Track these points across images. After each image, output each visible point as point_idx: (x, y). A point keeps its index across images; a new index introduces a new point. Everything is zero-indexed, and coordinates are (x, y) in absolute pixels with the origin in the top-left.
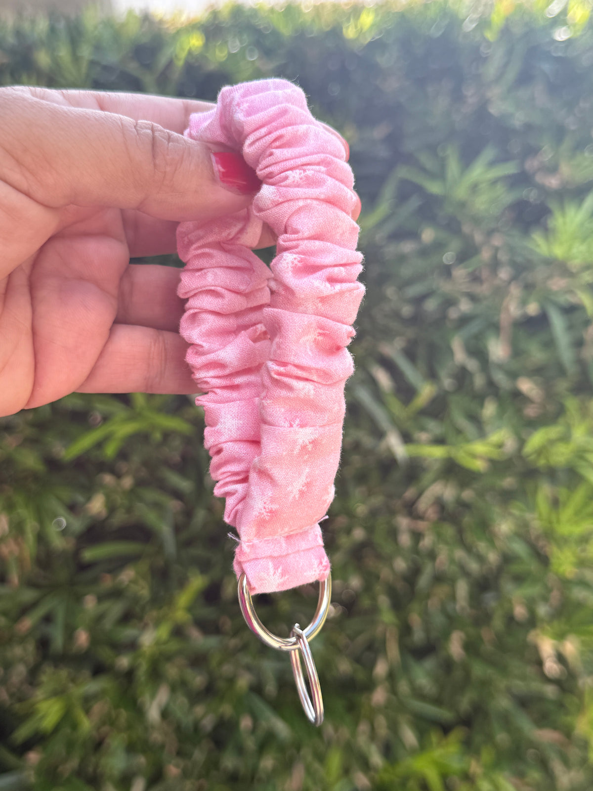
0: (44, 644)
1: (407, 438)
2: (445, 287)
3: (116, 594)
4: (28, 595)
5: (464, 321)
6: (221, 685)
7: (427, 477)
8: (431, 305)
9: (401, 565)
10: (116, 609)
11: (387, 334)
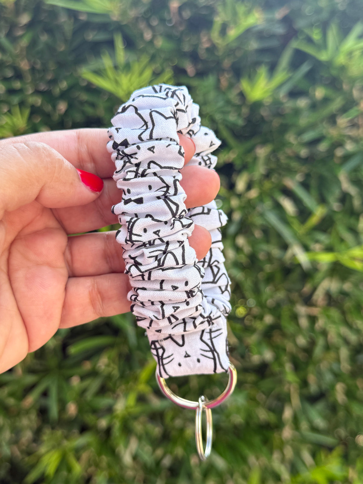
0: (43, 412)
1: (306, 249)
2: (333, 132)
3: (94, 373)
4: (30, 379)
5: (347, 158)
6: (174, 433)
7: (319, 276)
8: (323, 147)
9: (302, 341)
10: (94, 385)
11: (290, 171)
